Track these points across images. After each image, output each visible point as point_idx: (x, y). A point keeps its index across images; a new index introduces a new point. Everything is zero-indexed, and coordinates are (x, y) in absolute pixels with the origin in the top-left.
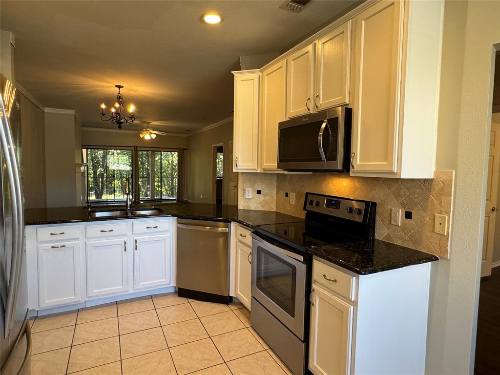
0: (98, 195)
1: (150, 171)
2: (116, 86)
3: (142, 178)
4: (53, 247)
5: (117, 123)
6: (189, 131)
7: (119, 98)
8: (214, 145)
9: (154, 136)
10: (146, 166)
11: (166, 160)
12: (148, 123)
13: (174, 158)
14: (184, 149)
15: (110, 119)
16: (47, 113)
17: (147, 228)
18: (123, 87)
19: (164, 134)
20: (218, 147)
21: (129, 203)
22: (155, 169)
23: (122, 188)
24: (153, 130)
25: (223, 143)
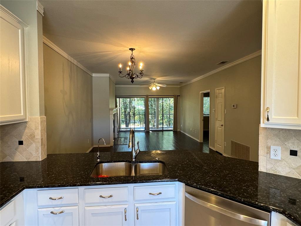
0: (127, 125)
1: (156, 110)
2: (130, 49)
3: (151, 114)
4: (52, 213)
5: (131, 78)
6: (182, 83)
7: (132, 58)
8: (200, 92)
9: (158, 88)
10: (154, 107)
11: (166, 103)
12: (154, 79)
13: (171, 102)
14: (178, 96)
15: (126, 76)
16: (94, 77)
17: (150, 194)
18: (135, 49)
19: (164, 86)
20: (204, 93)
21: (134, 154)
22: (159, 109)
23: (140, 121)
24: (158, 84)
25: (210, 90)
